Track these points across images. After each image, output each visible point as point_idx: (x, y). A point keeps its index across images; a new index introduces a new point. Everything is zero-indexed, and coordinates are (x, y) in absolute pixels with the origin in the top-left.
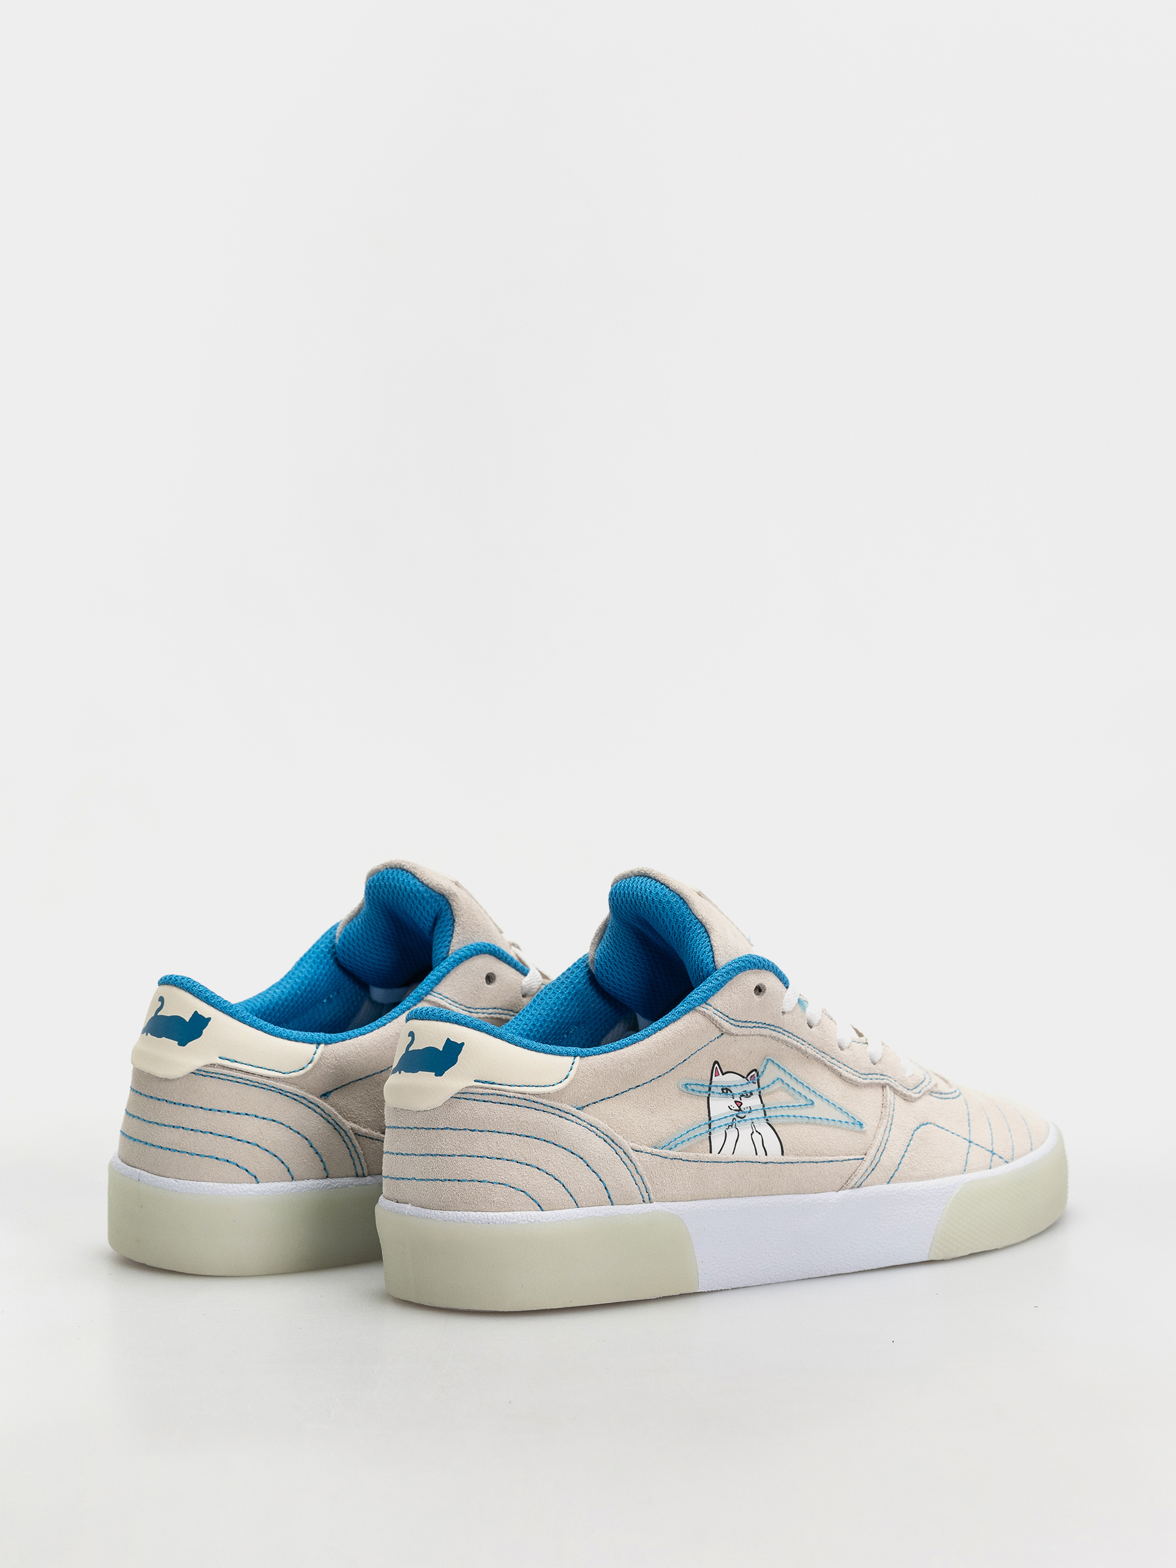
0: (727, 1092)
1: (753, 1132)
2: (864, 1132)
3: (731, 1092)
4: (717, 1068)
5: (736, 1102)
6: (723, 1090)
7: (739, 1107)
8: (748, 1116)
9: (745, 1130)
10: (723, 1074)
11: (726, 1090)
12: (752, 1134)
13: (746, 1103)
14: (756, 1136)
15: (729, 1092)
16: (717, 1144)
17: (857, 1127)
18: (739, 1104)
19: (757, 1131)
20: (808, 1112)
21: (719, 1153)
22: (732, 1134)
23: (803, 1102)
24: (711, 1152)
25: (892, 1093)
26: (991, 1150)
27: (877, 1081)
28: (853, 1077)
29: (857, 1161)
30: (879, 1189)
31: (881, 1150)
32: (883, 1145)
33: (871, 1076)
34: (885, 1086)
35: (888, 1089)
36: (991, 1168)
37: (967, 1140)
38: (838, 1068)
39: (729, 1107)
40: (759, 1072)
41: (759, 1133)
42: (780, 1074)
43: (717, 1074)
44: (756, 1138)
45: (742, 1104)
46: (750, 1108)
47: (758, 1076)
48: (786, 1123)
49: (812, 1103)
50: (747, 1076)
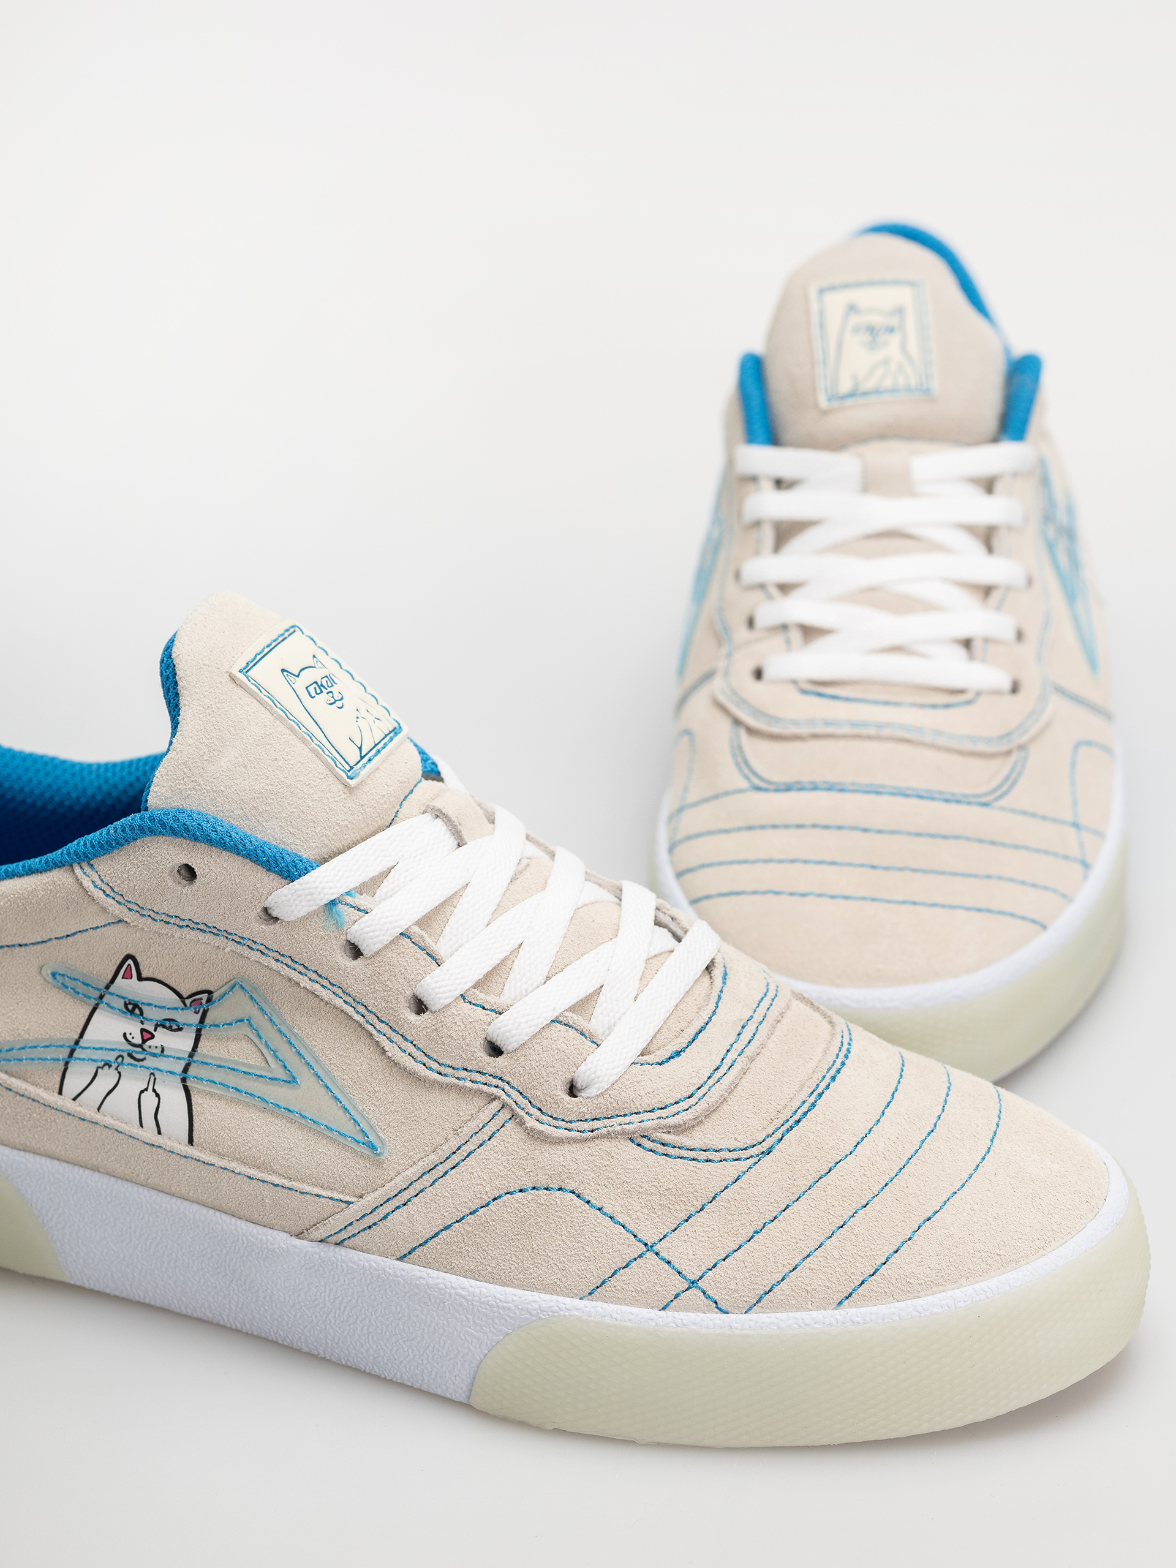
0: (134, 1009)
1: (146, 1089)
2: (381, 1163)
3: (142, 1013)
4: (130, 965)
5: (143, 1031)
6: (126, 1005)
7: (144, 1041)
8: (150, 1062)
9: (132, 1083)
10: (140, 978)
11: (133, 1008)
12: (142, 1092)
13: (162, 1038)
14: (149, 1097)
15: (137, 1011)
16: (74, 1083)
17: (367, 1152)
18: (146, 1035)
19: (154, 1090)
20: (280, 1094)
21: (74, 1099)
22: (106, 1079)
23: (281, 1074)
24: (60, 1093)
25: (505, 1115)
26: (693, 1278)
27: (475, 1086)
28: (410, 1063)
29: (336, 1203)
30: (375, 1260)
31: (396, 1202)
32: (405, 1196)
33: (464, 1074)
34: (493, 1098)
35: (496, 1105)
36: (664, 1309)
37: (646, 1245)
38: (383, 1040)
39: (125, 1035)
40: (215, 995)
41: (158, 1095)
42: (255, 1012)
43: (128, 976)
44: (149, 1099)
45: (153, 1037)
46: (163, 1050)
47: (209, 1000)
48: (220, 1097)
49: (292, 1081)
50: (189, 997)
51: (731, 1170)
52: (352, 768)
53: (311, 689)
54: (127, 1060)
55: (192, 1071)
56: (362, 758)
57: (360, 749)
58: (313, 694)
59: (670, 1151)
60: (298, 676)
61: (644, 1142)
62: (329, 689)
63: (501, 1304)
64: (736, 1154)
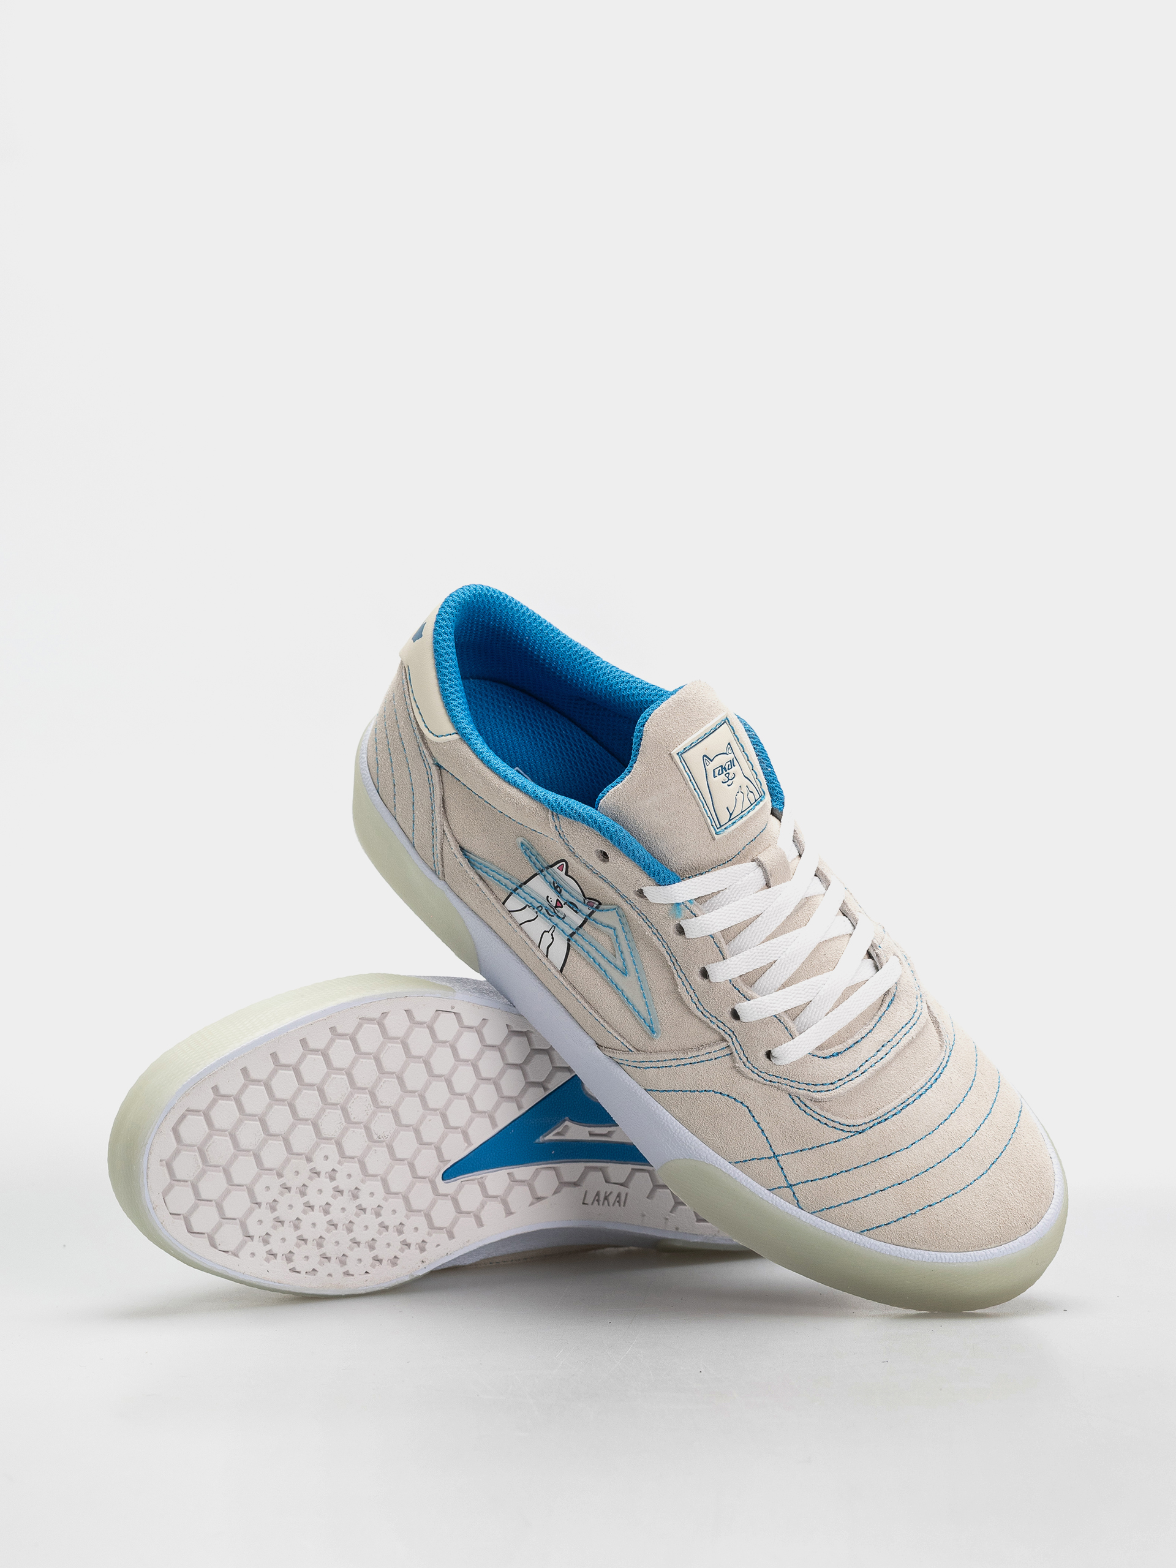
0: (558, 887)
1: (548, 932)
2: (654, 1041)
3: (560, 892)
4: (563, 865)
5: (558, 901)
6: (554, 882)
7: (556, 907)
8: (555, 919)
9: (542, 924)
11: (557, 888)
12: (545, 931)
13: (565, 910)
14: (547, 936)
16: (512, 904)
17: (649, 1032)
18: (559, 905)
19: (552, 935)
20: (615, 975)
21: (509, 912)
22: (529, 914)
23: (620, 966)
24: (503, 904)
25: (727, 1052)
26: (791, 1183)
27: (718, 1029)
28: (687, 999)
29: (624, 1046)
30: (633, 1083)
31: (654, 1064)
32: (660, 1064)
33: (714, 1020)
34: (723, 1040)
35: (724, 1044)
36: (770, 1190)
37: (774, 1153)
38: (679, 981)
39: (548, 897)
40: (602, 907)
41: (553, 938)
42: (619, 927)
43: (561, 869)
44: (547, 938)
45: (562, 907)
46: (564, 918)
47: (597, 908)
48: (584, 959)
49: (624, 973)
50: (589, 898)
51: (838, 1135)
52: (721, 826)
53: (717, 771)
54: (544, 911)
55: (575, 936)
56: (730, 820)
57: (731, 815)
58: (716, 774)
59: (808, 1110)
60: (712, 761)
61: (796, 1099)
62: (728, 771)
63: (688, 1144)
64: (842, 1127)
